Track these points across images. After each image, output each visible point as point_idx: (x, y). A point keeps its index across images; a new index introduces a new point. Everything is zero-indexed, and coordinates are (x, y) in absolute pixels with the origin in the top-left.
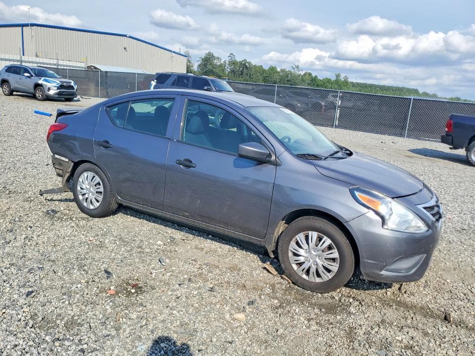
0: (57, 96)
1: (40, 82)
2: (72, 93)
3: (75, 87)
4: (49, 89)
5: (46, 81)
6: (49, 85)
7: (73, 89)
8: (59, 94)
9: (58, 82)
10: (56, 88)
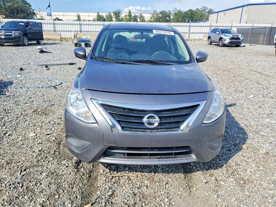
0: (228, 44)
1: (222, 36)
2: (238, 42)
3: (241, 39)
4: (225, 40)
5: (225, 35)
6: (225, 38)
7: (240, 39)
8: (230, 43)
9: (231, 36)
10: (229, 39)
